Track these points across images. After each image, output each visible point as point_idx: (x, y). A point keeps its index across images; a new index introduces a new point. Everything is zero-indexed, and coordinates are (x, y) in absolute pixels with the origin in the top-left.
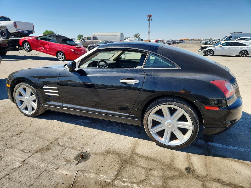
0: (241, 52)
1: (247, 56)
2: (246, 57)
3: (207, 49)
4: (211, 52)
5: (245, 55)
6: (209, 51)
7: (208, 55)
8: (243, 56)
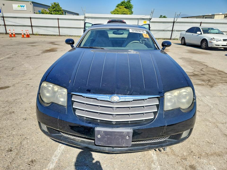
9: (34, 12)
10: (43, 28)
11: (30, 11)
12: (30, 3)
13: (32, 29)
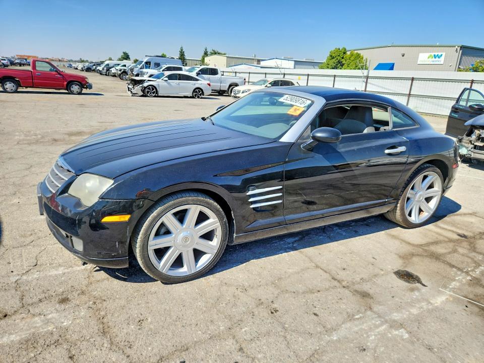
0: (194, 91)
1: (203, 96)
2: (202, 98)
3: (146, 84)
4: (153, 89)
5: (200, 95)
6: (149, 89)
7: (149, 95)
8: (198, 97)
9: (459, 68)
10: (432, 100)
11: (450, 66)
12: (457, 49)
13: (408, 101)
